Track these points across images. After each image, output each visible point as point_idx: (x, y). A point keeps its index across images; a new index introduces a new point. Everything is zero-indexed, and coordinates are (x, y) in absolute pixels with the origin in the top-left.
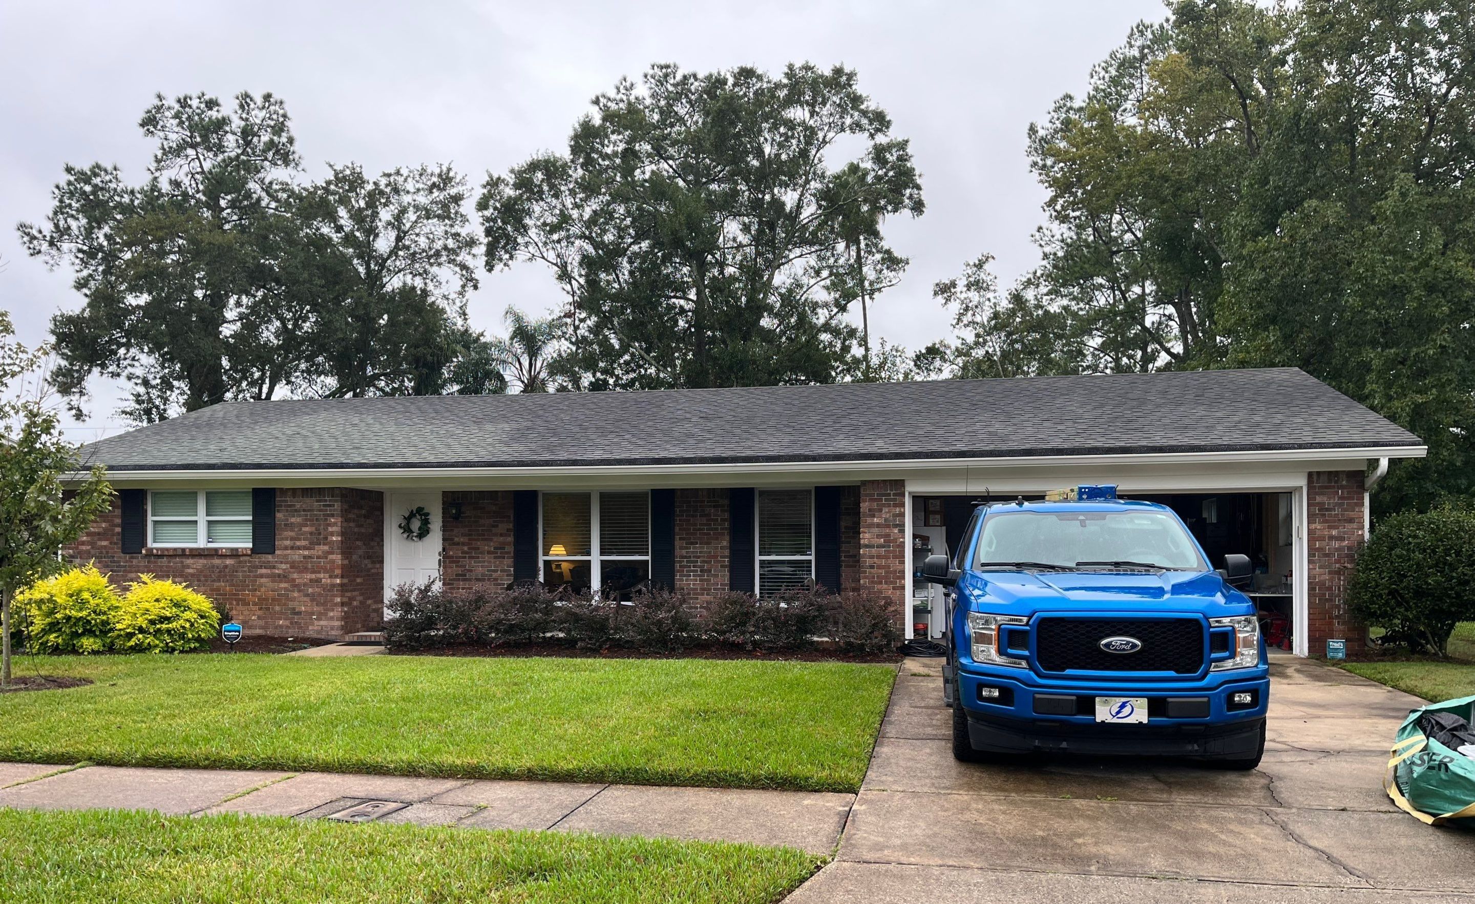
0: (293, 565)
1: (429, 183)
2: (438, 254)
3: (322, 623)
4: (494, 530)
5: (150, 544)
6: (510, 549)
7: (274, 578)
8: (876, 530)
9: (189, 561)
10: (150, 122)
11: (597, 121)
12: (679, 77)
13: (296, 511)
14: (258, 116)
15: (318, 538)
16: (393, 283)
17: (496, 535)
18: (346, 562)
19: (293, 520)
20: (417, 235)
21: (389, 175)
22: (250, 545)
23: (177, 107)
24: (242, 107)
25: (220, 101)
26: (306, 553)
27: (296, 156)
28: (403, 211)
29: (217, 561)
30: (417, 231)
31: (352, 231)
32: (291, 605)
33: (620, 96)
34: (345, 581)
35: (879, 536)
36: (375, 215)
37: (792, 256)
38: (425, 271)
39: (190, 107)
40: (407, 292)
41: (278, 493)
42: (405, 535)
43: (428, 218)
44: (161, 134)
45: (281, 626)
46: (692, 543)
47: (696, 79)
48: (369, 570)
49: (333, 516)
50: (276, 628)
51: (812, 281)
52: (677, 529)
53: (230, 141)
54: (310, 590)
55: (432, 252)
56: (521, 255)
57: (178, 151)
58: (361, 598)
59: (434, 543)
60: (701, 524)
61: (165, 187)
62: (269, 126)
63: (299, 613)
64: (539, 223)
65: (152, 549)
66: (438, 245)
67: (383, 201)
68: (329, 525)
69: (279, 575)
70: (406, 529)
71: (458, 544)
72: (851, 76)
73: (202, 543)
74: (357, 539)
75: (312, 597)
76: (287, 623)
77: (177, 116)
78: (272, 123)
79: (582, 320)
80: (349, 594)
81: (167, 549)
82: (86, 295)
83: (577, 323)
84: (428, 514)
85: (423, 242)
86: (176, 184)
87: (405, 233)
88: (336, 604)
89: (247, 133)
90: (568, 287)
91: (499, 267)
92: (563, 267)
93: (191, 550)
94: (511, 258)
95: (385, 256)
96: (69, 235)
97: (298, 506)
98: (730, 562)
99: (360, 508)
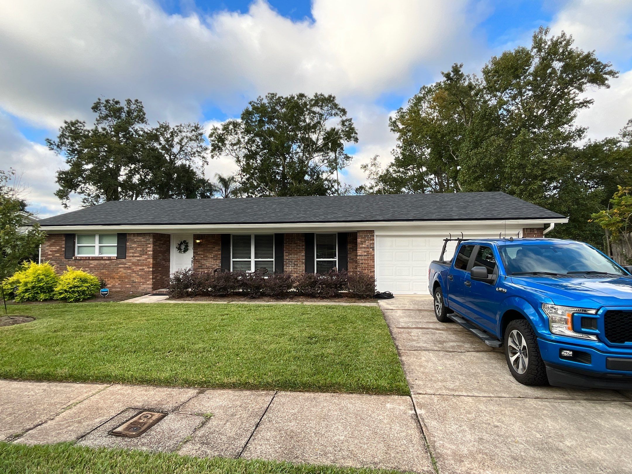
0: (134, 264)
1: (191, 129)
2: (194, 153)
3: (144, 286)
4: (214, 249)
5: (76, 255)
6: (220, 256)
7: (126, 268)
8: (363, 249)
9: (91, 262)
10: (96, 108)
11: (251, 109)
12: (277, 97)
13: (135, 242)
14: (133, 107)
15: (143, 252)
16: (178, 163)
17: (214, 251)
18: (155, 262)
19: (133, 245)
20: (187, 147)
21: (178, 126)
22: (116, 255)
23: (105, 103)
24: (128, 103)
25: (120, 101)
26: (138, 258)
27: (146, 119)
28: (182, 139)
29: (102, 262)
30: (187, 145)
31: (165, 145)
32: (132, 279)
33: (258, 102)
34: (154, 269)
35: (365, 252)
36: (173, 140)
37: (315, 156)
38: (190, 159)
39: (110, 103)
40: (183, 166)
41: (127, 235)
42: (179, 251)
43: (191, 141)
44: (99, 112)
45: (128, 288)
46: (291, 254)
47: (283, 98)
48: (164, 265)
49: (149, 244)
50: (126, 288)
51: (321, 164)
52: (285, 249)
53: (123, 115)
54: (140, 273)
55: (192, 153)
56: (223, 153)
57: (105, 118)
58: (160, 276)
59: (190, 254)
60: (294, 247)
61: (100, 130)
62: (137, 110)
63: (135, 282)
64: (230, 143)
65: (77, 257)
66: (195, 150)
67: (176, 135)
68: (148, 247)
69: (127, 267)
70: (179, 249)
71: (199, 254)
72: (334, 98)
73: (97, 254)
74: (159, 253)
75: (141, 276)
76: (130, 286)
77: (105, 106)
78: (137, 109)
79: (244, 176)
80: (155, 275)
81: (83, 257)
82: (70, 166)
83: (242, 176)
84: (188, 243)
85: (189, 149)
86: (104, 129)
87: (183, 146)
88: (150, 279)
89: (129, 113)
90: (239, 165)
91: (215, 157)
92: (238, 158)
93: (92, 257)
94: (220, 154)
95: (176, 154)
96: (65, 144)
97: (135, 240)
98: (305, 261)
99: (161, 241)
